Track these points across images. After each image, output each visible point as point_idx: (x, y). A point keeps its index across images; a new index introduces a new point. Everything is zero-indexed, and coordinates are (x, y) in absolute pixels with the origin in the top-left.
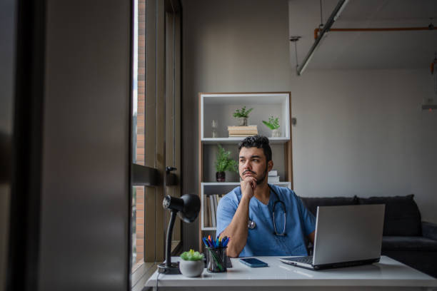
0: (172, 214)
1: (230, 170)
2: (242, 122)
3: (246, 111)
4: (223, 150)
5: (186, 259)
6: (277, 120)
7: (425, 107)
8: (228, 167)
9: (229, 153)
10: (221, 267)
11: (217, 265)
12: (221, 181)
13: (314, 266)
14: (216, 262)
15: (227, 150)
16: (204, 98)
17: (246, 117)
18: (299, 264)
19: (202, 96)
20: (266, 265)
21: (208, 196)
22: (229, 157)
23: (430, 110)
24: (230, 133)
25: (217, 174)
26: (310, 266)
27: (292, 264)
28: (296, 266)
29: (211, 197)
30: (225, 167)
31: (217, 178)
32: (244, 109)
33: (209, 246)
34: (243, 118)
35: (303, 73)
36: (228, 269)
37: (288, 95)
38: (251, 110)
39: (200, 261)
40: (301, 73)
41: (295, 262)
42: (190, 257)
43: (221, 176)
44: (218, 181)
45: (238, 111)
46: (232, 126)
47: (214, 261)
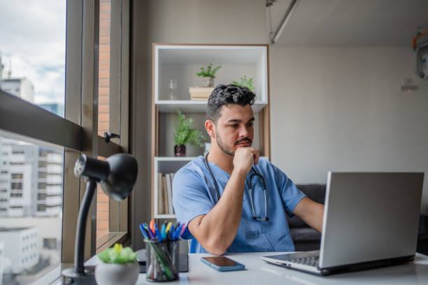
0: (88, 184)
1: (193, 143)
2: (208, 83)
3: (212, 70)
4: (184, 116)
5: (106, 261)
6: (251, 80)
7: (404, 88)
8: (189, 140)
9: (191, 120)
10: (169, 273)
11: (163, 269)
12: (181, 156)
13: (322, 269)
14: (161, 265)
15: (187, 117)
16: (160, 50)
17: (212, 77)
18: (294, 265)
19: (157, 48)
20: (242, 268)
21: (164, 175)
22: (191, 127)
23: (410, 91)
24: (192, 96)
25: (176, 147)
26: (314, 269)
27: (284, 266)
28: (289, 268)
29: (168, 176)
30: (186, 139)
31: (176, 152)
32: (210, 67)
33: (150, 238)
34: (208, 78)
35: (279, 39)
36: (181, 275)
37: (266, 48)
38: (219, 68)
39: (130, 265)
40: (276, 40)
41: (288, 263)
42: (113, 258)
43: (181, 150)
44: (176, 156)
45: (202, 69)
46: (194, 86)
47: (159, 262)
